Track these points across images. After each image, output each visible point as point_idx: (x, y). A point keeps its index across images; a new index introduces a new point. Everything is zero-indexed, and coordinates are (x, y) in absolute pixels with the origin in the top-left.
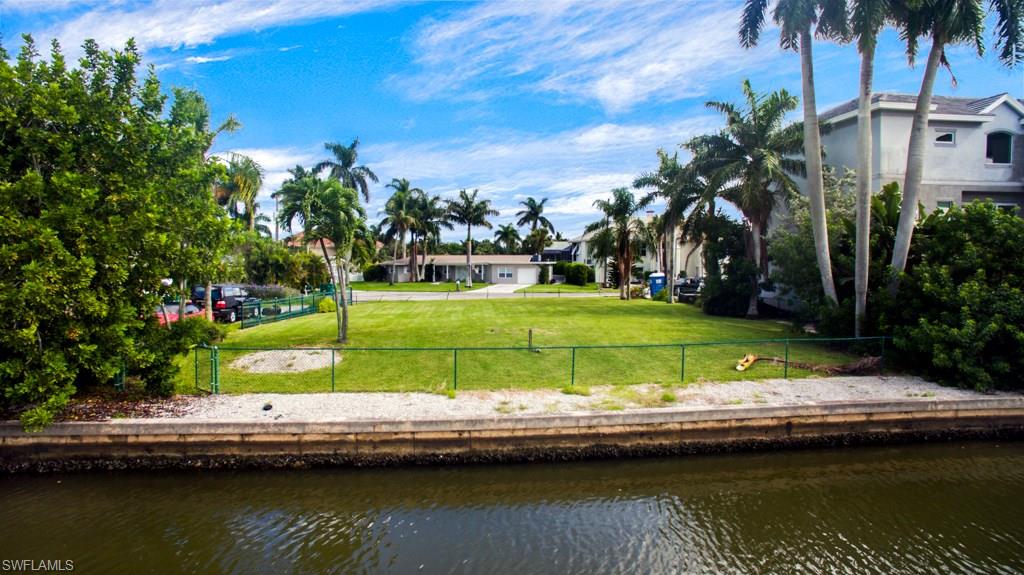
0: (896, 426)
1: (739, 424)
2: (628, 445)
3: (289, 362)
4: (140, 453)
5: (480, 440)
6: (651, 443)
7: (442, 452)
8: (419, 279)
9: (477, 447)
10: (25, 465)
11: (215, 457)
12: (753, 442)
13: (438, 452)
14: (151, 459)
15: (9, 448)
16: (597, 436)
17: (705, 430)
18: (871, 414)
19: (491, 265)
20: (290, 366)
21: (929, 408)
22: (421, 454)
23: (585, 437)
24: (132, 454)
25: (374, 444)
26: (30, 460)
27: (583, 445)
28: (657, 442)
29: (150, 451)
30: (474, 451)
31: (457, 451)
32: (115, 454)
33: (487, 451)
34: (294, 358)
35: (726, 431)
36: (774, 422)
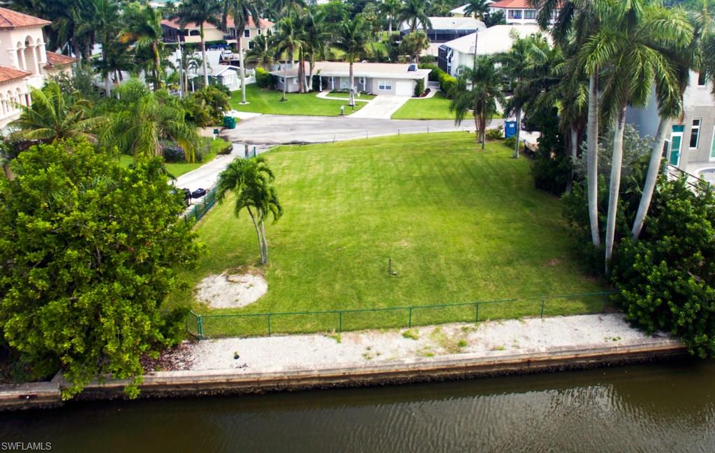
1: (499, 363)
3: (235, 298)
4: (174, 389)
5: (355, 376)
6: (448, 373)
7: (334, 382)
8: (308, 89)
9: (353, 379)
10: (116, 396)
11: (214, 390)
12: (507, 371)
13: (333, 382)
14: (180, 391)
15: (107, 388)
16: (419, 371)
19: (372, 78)
20: (237, 301)
21: (612, 350)
22: (323, 384)
23: (412, 372)
24: (170, 390)
25: (298, 380)
26: (118, 394)
27: (411, 376)
29: (179, 388)
30: (352, 381)
31: (342, 381)
32: (161, 390)
33: (359, 381)
34: (238, 294)
36: (521, 361)
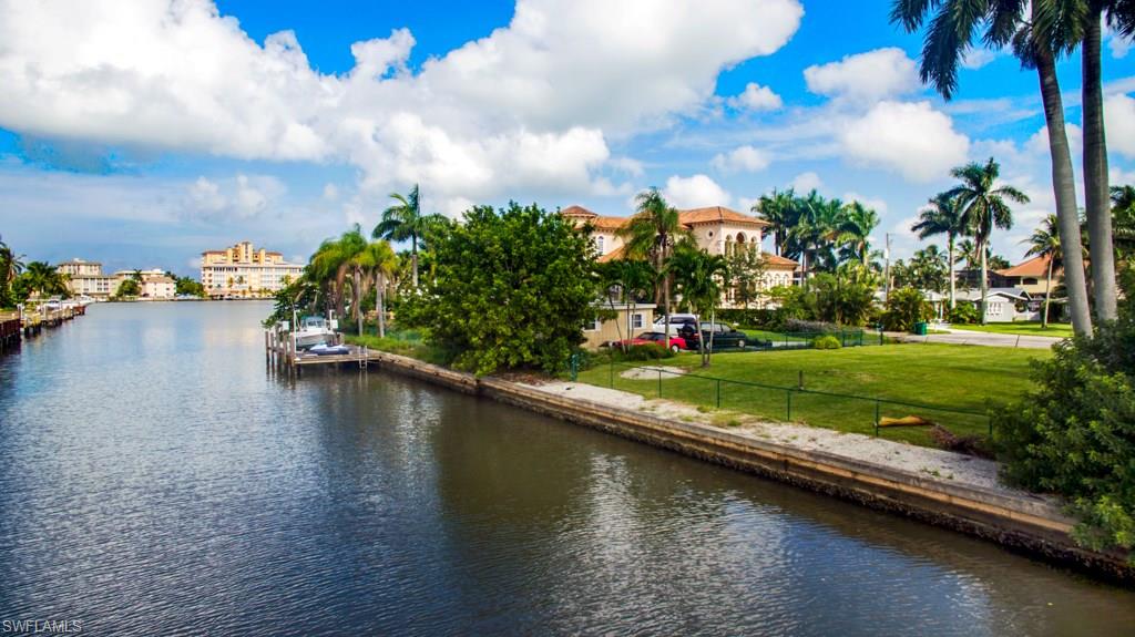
0: (881, 493)
1: (750, 451)
2: (686, 445)
6: (697, 447)
9: (620, 426)
12: (759, 468)
16: (671, 435)
17: (728, 448)
18: (856, 473)
21: (911, 482)
23: (665, 434)
28: (701, 449)
33: (624, 430)
35: (743, 454)
36: (775, 456)
